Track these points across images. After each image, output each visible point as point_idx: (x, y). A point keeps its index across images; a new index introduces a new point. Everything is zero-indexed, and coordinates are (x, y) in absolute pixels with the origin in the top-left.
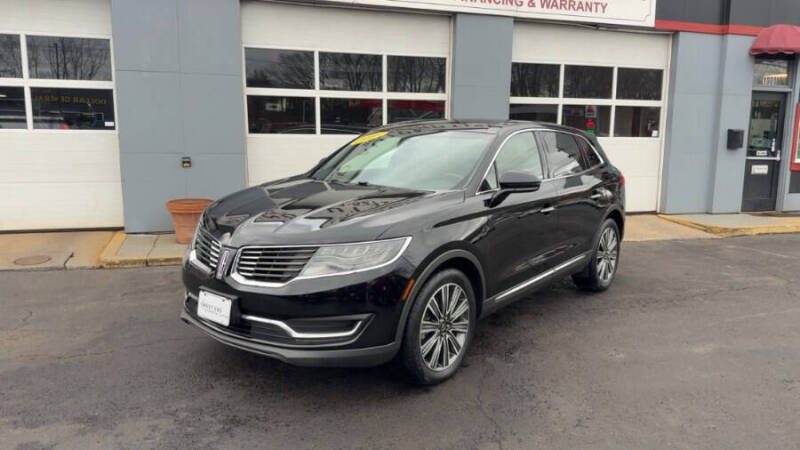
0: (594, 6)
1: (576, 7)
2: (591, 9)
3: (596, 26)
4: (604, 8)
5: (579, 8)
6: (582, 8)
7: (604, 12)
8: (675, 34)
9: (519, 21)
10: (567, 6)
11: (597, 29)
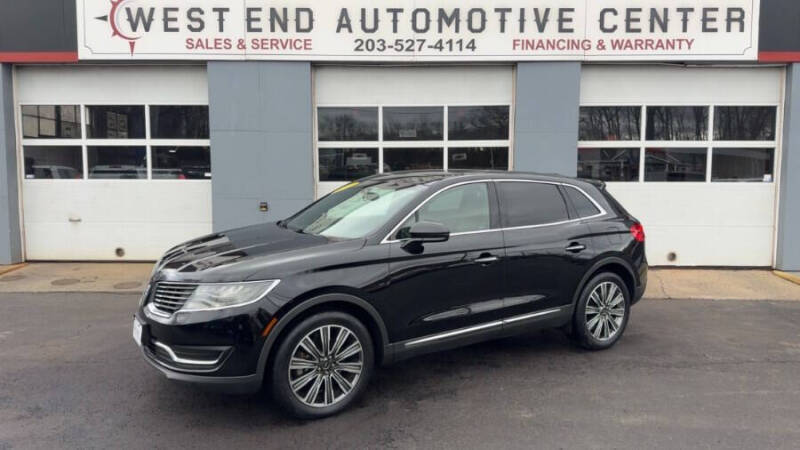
0: (677, 43)
1: (654, 46)
2: (673, 47)
3: (682, 65)
4: (689, 44)
5: (657, 46)
6: (662, 46)
7: (689, 48)
8: (788, 66)
9: (586, 65)
10: (644, 46)
11: (685, 66)
